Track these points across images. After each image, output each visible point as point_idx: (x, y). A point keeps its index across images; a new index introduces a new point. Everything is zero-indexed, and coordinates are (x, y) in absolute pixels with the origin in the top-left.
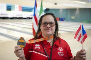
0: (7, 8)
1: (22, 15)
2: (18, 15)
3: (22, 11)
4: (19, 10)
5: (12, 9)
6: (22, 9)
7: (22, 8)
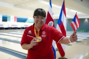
0: (3, 19)
1: (16, 25)
2: (13, 25)
3: (17, 21)
4: (15, 21)
5: (8, 20)
6: (17, 20)
7: (17, 18)
